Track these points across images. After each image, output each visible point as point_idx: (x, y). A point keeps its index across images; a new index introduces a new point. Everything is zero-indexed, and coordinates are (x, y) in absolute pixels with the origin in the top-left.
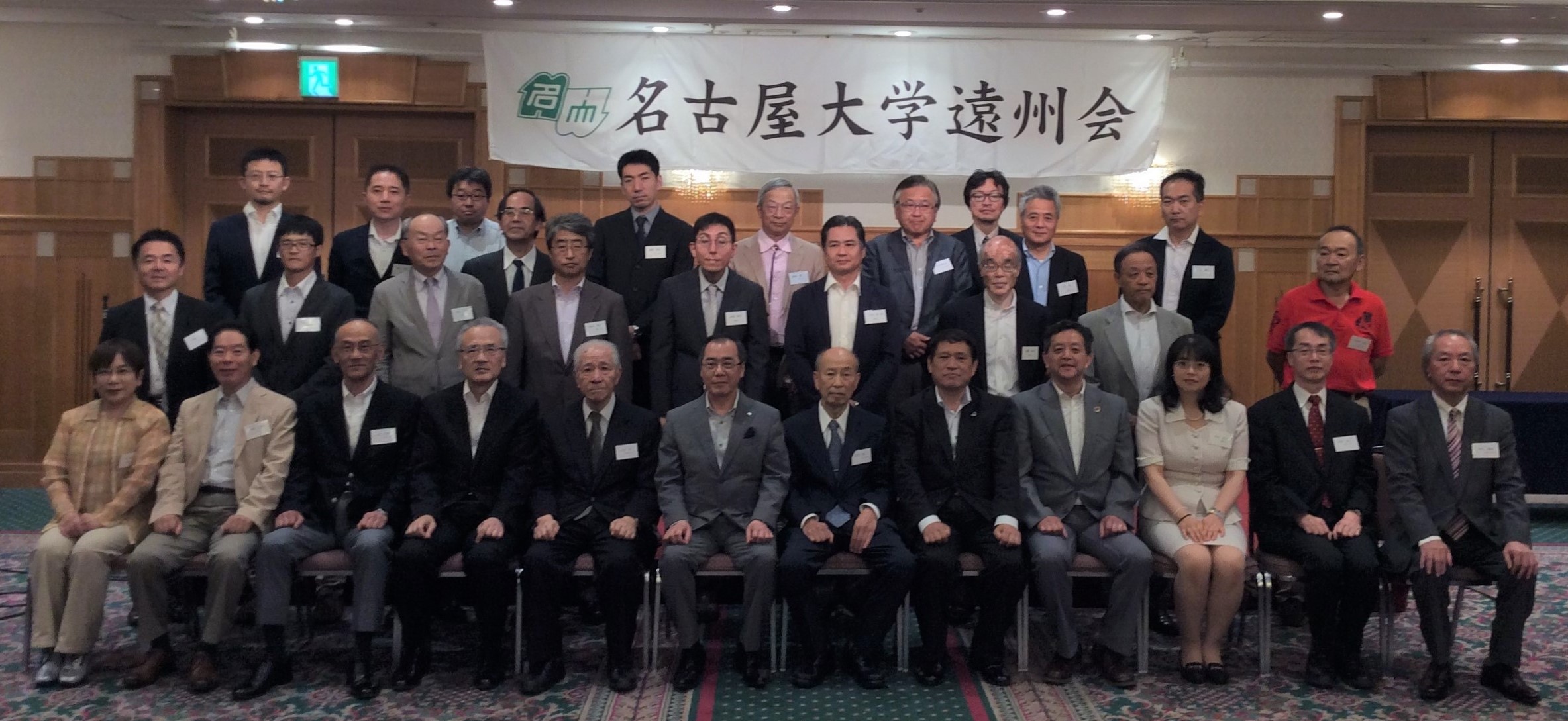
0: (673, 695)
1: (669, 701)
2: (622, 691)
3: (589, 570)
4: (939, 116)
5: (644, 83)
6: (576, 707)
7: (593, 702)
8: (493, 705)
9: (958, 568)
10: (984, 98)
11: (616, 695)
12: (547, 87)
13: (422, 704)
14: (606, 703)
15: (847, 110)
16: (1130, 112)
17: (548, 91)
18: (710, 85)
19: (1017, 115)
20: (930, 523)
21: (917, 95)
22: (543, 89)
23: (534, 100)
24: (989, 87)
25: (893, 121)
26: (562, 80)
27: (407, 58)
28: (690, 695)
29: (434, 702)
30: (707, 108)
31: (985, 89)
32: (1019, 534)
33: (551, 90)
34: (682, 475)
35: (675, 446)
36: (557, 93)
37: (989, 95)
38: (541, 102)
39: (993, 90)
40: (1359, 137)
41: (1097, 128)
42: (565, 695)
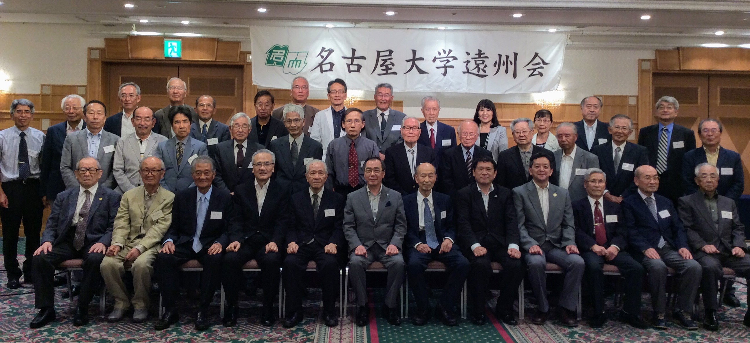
0: (357, 328)
1: (355, 331)
2: (332, 326)
3: (314, 268)
4: (459, 66)
5: (323, 49)
6: (312, 333)
7: (319, 331)
8: (271, 332)
9: (491, 269)
10: (479, 57)
11: (330, 328)
12: (279, 51)
13: (237, 332)
14: (325, 332)
15: (416, 62)
16: (547, 64)
17: (279, 54)
18: (354, 51)
19: (495, 65)
20: (476, 247)
21: (448, 56)
22: (277, 52)
23: (273, 57)
24: (482, 52)
25: (438, 68)
26: (286, 48)
27: (213, 39)
28: (365, 328)
29: (243, 331)
30: (352, 62)
31: (480, 53)
32: (520, 253)
33: (280, 53)
34: (356, 224)
35: (352, 210)
36: (283, 54)
37: (482, 56)
38: (276, 58)
39: (484, 54)
40: (650, 78)
41: (532, 71)
42: (305, 327)
